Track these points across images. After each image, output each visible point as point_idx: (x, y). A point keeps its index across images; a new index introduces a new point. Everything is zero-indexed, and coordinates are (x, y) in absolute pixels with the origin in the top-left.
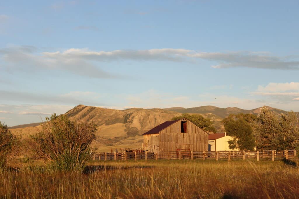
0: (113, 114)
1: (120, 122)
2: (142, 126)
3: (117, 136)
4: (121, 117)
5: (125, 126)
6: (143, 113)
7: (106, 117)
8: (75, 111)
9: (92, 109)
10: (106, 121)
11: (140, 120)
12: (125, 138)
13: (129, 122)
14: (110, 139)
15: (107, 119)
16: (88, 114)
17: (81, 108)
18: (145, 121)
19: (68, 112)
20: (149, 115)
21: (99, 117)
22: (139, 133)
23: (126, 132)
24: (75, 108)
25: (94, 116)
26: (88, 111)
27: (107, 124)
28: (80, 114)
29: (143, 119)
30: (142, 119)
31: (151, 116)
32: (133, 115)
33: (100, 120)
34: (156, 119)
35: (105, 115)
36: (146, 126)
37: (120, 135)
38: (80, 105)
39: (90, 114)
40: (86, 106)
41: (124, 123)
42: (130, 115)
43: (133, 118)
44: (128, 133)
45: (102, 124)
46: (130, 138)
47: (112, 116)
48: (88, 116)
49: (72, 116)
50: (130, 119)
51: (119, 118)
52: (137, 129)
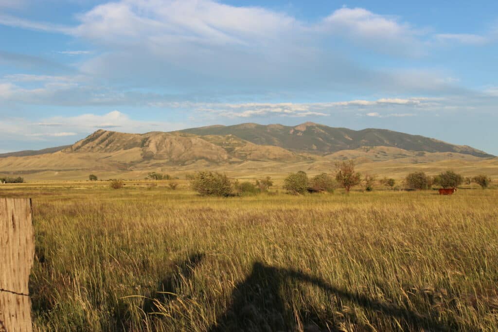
0: (131, 138)
1: (138, 146)
2: (158, 150)
3: (133, 160)
4: (139, 141)
5: (142, 150)
6: (160, 137)
7: (124, 141)
8: (95, 136)
9: (111, 133)
10: (124, 146)
11: (156, 144)
12: (141, 162)
13: (146, 146)
14: (125, 164)
15: (125, 144)
16: (106, 139)
17: (100, 133)
18: (161, 144)
19: (88, 137)
20: (165, 139)
21: (118, 141)
22: (155, 157)
23: (142, 156)
24: (95, 133)
25: (113, 141)
26: (107, 135)
27: (125, 149)
28: (100, 139)
29: (159, 144)
30: (158, 142)
31: (167, 140)
32: (150, 139)
33: (118, 145)
34: (171, 143)
35: (124, 139)
36: (161, 150)
37: (135, 159)
38: (99, 130)
39: (109, 139)
40: (106, 131)
41: (141, 147)
42: (147, 139)
43: (150, 142)
44: (143, 158)
45: (120, 149)
46: (146, 162)
47: (130, 140)
48: (107, 141)
49: (92, 141)
50: (147, 143)
51: (137, 143)
52: (152, 152)
